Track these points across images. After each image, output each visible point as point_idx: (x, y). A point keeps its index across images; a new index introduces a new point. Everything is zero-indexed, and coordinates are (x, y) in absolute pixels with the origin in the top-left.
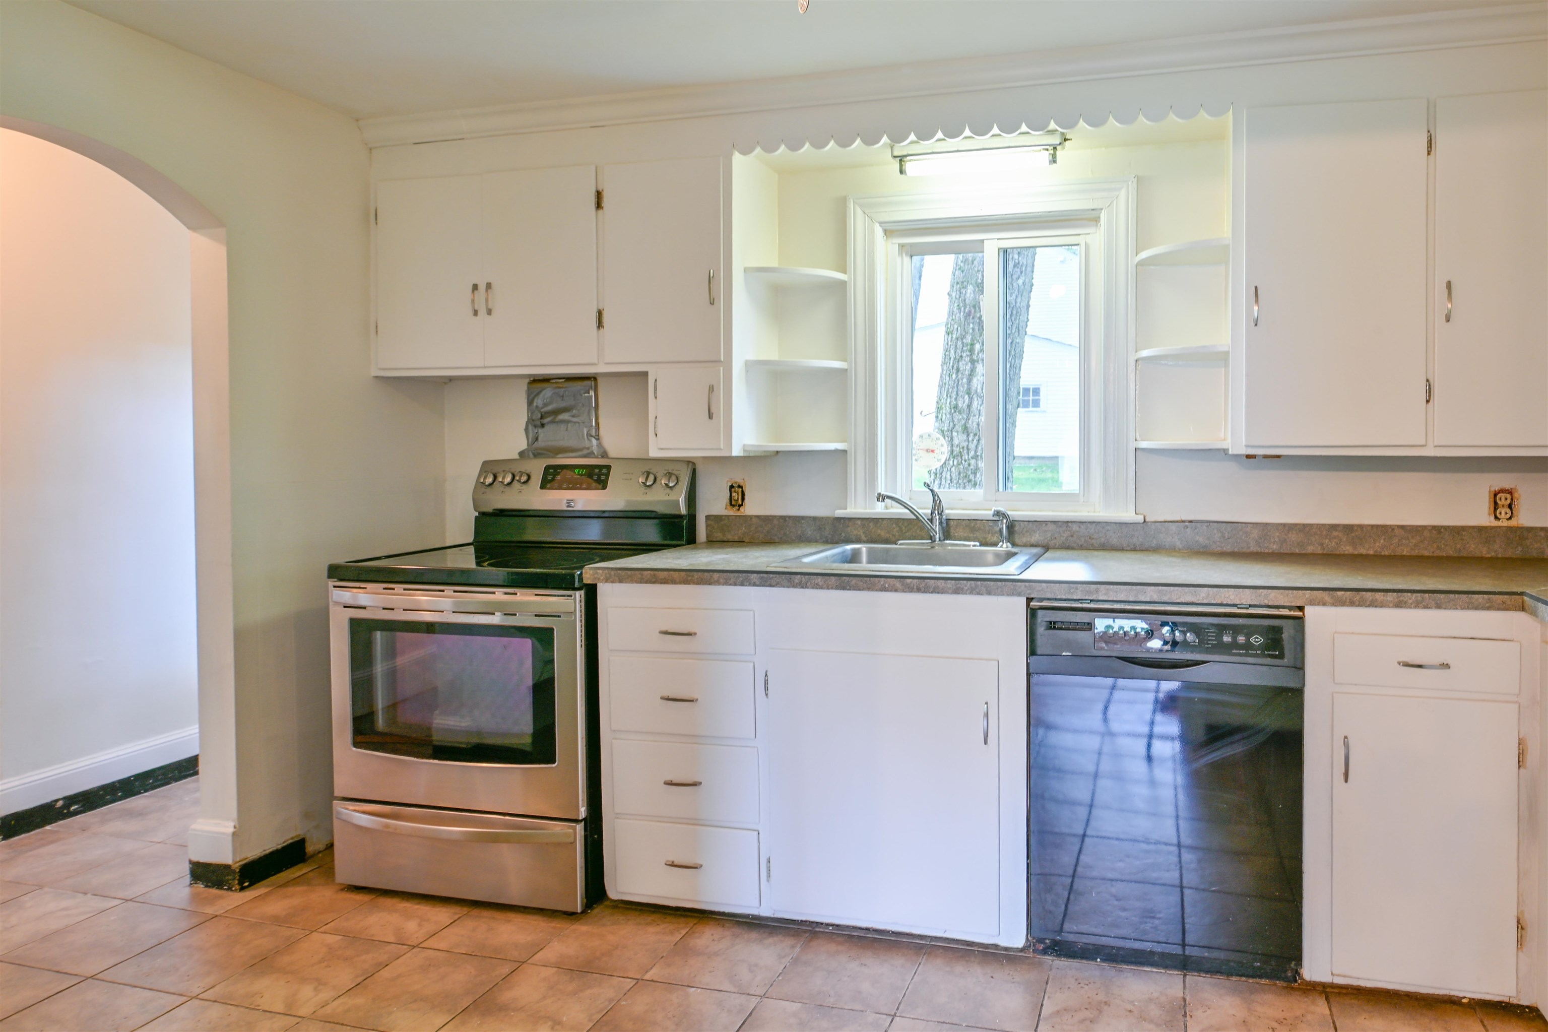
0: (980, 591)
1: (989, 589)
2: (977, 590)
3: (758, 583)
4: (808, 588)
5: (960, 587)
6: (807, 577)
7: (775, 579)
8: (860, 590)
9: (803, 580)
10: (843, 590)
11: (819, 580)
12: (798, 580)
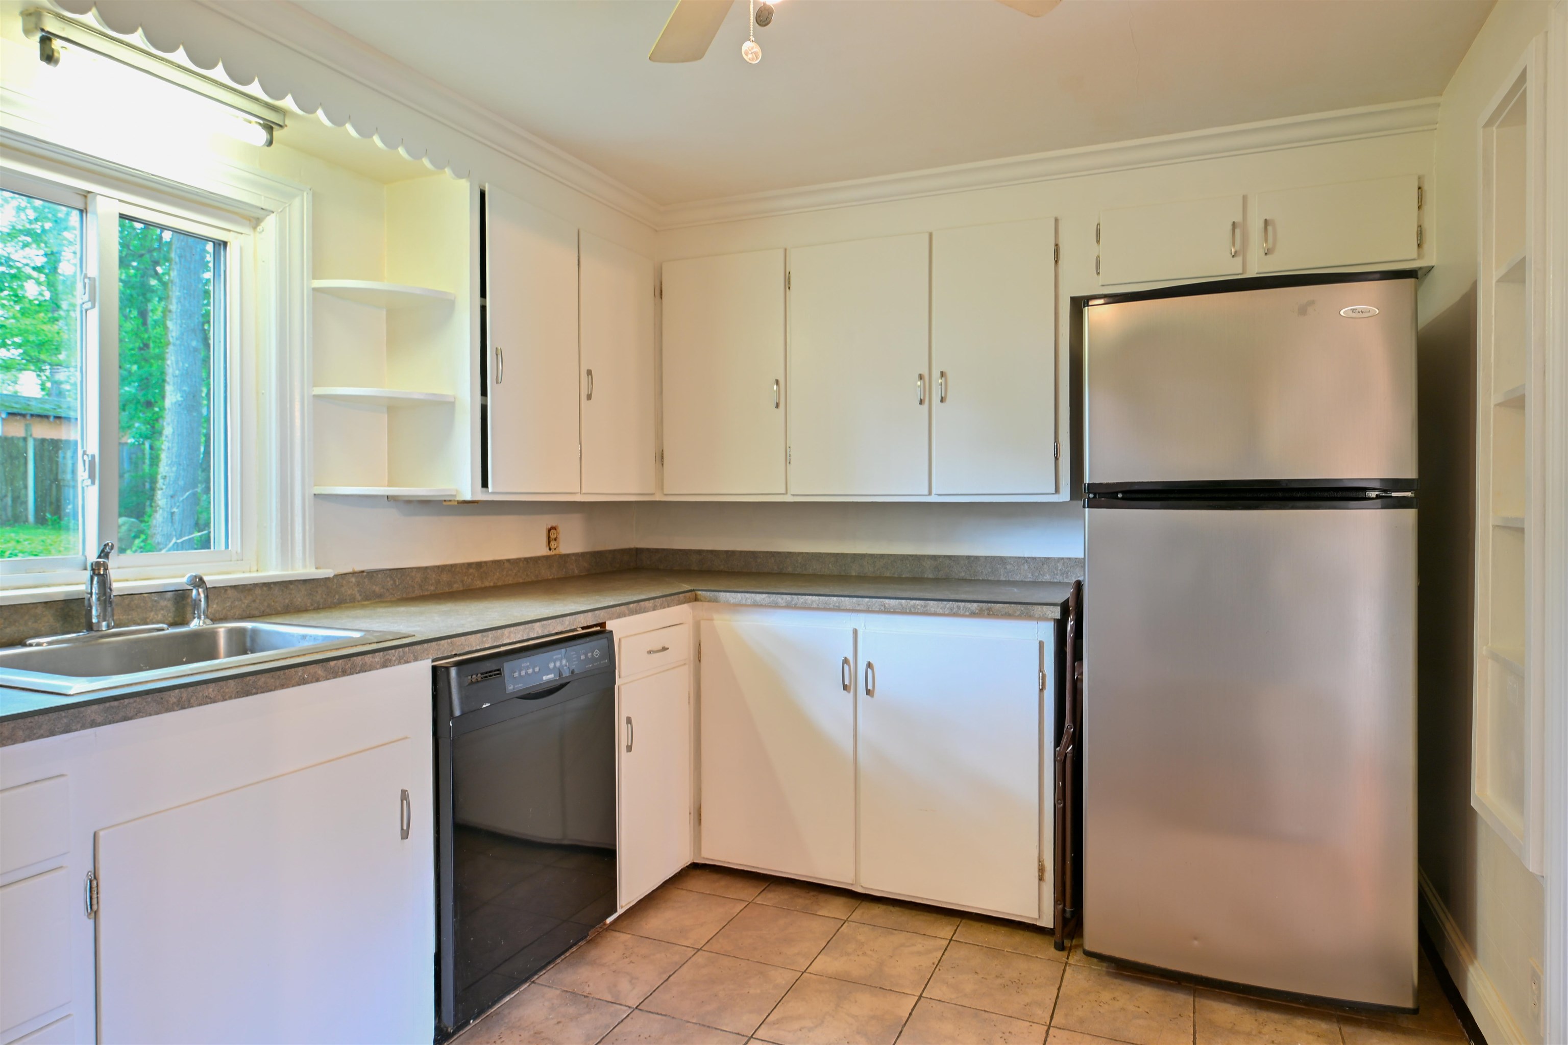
0: (407, 659)
1: (416, 654)
2: (404, 658)
3: (99, 719)
4: (192, 707)
5: (388, 659)
6: (190, 689)
7: (134, 705)
8: (271, 690)
9: (185, 696)
10: (247, 696)
11: (211, 690)
12: (175, 697)
